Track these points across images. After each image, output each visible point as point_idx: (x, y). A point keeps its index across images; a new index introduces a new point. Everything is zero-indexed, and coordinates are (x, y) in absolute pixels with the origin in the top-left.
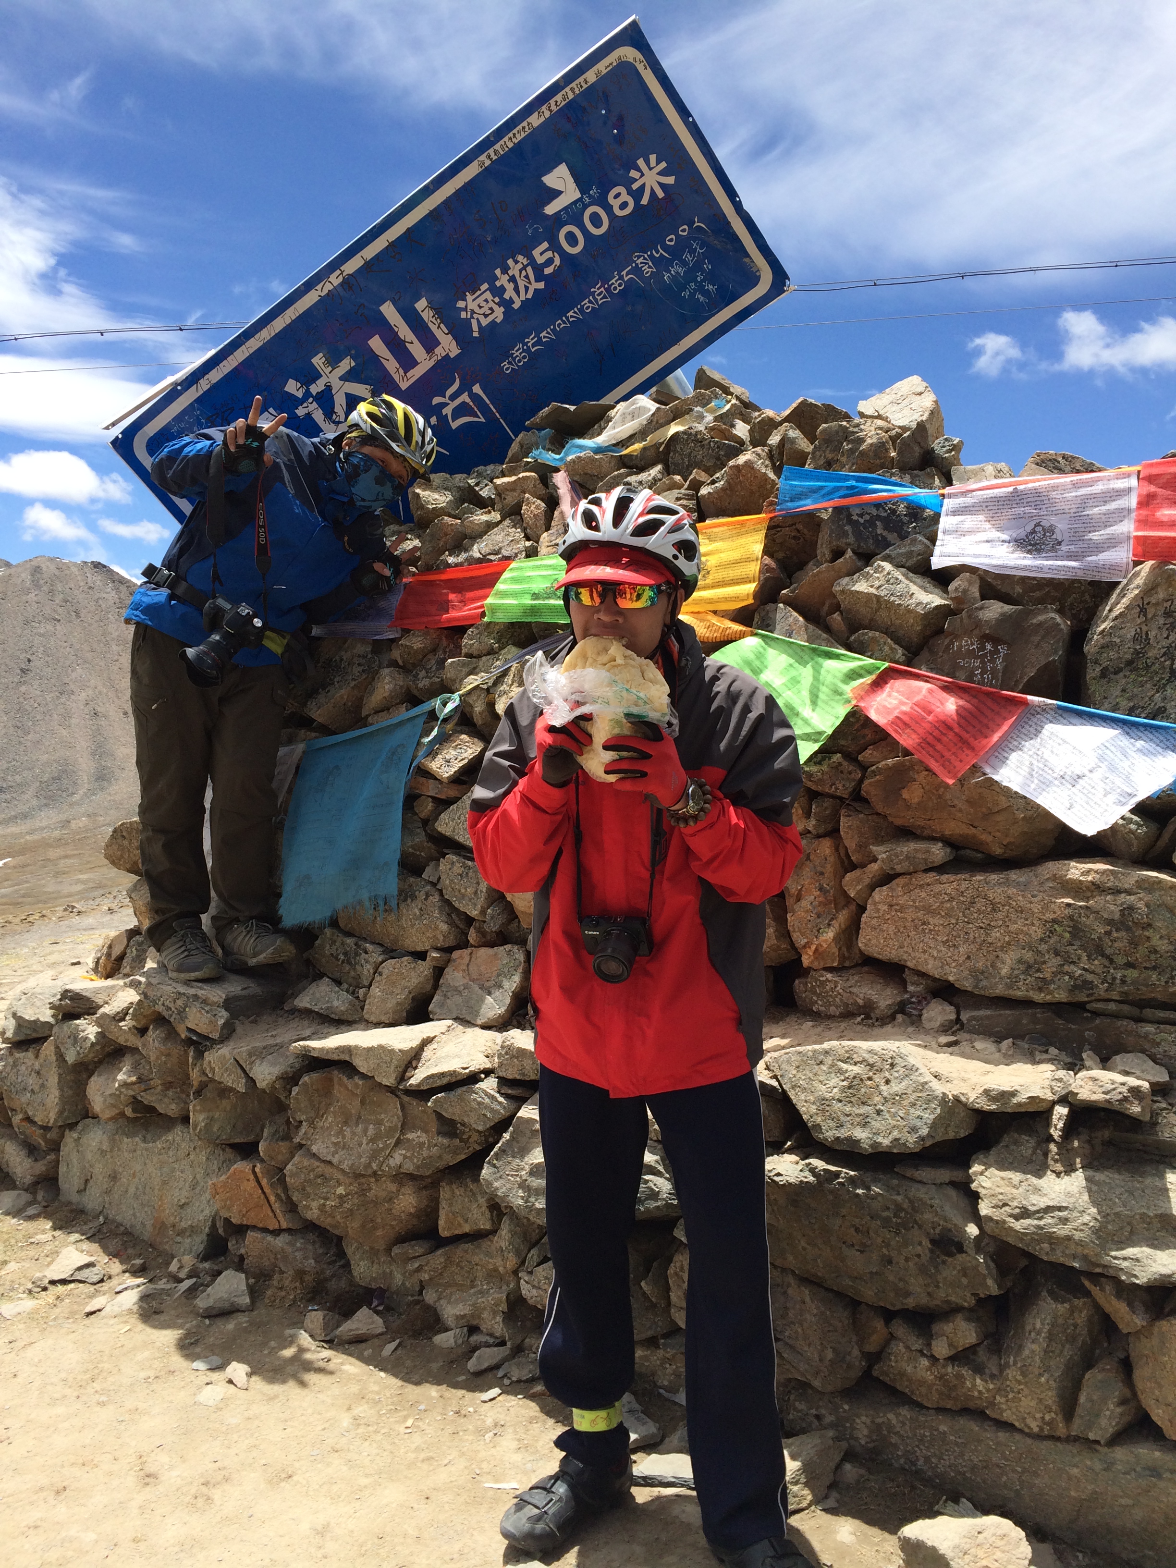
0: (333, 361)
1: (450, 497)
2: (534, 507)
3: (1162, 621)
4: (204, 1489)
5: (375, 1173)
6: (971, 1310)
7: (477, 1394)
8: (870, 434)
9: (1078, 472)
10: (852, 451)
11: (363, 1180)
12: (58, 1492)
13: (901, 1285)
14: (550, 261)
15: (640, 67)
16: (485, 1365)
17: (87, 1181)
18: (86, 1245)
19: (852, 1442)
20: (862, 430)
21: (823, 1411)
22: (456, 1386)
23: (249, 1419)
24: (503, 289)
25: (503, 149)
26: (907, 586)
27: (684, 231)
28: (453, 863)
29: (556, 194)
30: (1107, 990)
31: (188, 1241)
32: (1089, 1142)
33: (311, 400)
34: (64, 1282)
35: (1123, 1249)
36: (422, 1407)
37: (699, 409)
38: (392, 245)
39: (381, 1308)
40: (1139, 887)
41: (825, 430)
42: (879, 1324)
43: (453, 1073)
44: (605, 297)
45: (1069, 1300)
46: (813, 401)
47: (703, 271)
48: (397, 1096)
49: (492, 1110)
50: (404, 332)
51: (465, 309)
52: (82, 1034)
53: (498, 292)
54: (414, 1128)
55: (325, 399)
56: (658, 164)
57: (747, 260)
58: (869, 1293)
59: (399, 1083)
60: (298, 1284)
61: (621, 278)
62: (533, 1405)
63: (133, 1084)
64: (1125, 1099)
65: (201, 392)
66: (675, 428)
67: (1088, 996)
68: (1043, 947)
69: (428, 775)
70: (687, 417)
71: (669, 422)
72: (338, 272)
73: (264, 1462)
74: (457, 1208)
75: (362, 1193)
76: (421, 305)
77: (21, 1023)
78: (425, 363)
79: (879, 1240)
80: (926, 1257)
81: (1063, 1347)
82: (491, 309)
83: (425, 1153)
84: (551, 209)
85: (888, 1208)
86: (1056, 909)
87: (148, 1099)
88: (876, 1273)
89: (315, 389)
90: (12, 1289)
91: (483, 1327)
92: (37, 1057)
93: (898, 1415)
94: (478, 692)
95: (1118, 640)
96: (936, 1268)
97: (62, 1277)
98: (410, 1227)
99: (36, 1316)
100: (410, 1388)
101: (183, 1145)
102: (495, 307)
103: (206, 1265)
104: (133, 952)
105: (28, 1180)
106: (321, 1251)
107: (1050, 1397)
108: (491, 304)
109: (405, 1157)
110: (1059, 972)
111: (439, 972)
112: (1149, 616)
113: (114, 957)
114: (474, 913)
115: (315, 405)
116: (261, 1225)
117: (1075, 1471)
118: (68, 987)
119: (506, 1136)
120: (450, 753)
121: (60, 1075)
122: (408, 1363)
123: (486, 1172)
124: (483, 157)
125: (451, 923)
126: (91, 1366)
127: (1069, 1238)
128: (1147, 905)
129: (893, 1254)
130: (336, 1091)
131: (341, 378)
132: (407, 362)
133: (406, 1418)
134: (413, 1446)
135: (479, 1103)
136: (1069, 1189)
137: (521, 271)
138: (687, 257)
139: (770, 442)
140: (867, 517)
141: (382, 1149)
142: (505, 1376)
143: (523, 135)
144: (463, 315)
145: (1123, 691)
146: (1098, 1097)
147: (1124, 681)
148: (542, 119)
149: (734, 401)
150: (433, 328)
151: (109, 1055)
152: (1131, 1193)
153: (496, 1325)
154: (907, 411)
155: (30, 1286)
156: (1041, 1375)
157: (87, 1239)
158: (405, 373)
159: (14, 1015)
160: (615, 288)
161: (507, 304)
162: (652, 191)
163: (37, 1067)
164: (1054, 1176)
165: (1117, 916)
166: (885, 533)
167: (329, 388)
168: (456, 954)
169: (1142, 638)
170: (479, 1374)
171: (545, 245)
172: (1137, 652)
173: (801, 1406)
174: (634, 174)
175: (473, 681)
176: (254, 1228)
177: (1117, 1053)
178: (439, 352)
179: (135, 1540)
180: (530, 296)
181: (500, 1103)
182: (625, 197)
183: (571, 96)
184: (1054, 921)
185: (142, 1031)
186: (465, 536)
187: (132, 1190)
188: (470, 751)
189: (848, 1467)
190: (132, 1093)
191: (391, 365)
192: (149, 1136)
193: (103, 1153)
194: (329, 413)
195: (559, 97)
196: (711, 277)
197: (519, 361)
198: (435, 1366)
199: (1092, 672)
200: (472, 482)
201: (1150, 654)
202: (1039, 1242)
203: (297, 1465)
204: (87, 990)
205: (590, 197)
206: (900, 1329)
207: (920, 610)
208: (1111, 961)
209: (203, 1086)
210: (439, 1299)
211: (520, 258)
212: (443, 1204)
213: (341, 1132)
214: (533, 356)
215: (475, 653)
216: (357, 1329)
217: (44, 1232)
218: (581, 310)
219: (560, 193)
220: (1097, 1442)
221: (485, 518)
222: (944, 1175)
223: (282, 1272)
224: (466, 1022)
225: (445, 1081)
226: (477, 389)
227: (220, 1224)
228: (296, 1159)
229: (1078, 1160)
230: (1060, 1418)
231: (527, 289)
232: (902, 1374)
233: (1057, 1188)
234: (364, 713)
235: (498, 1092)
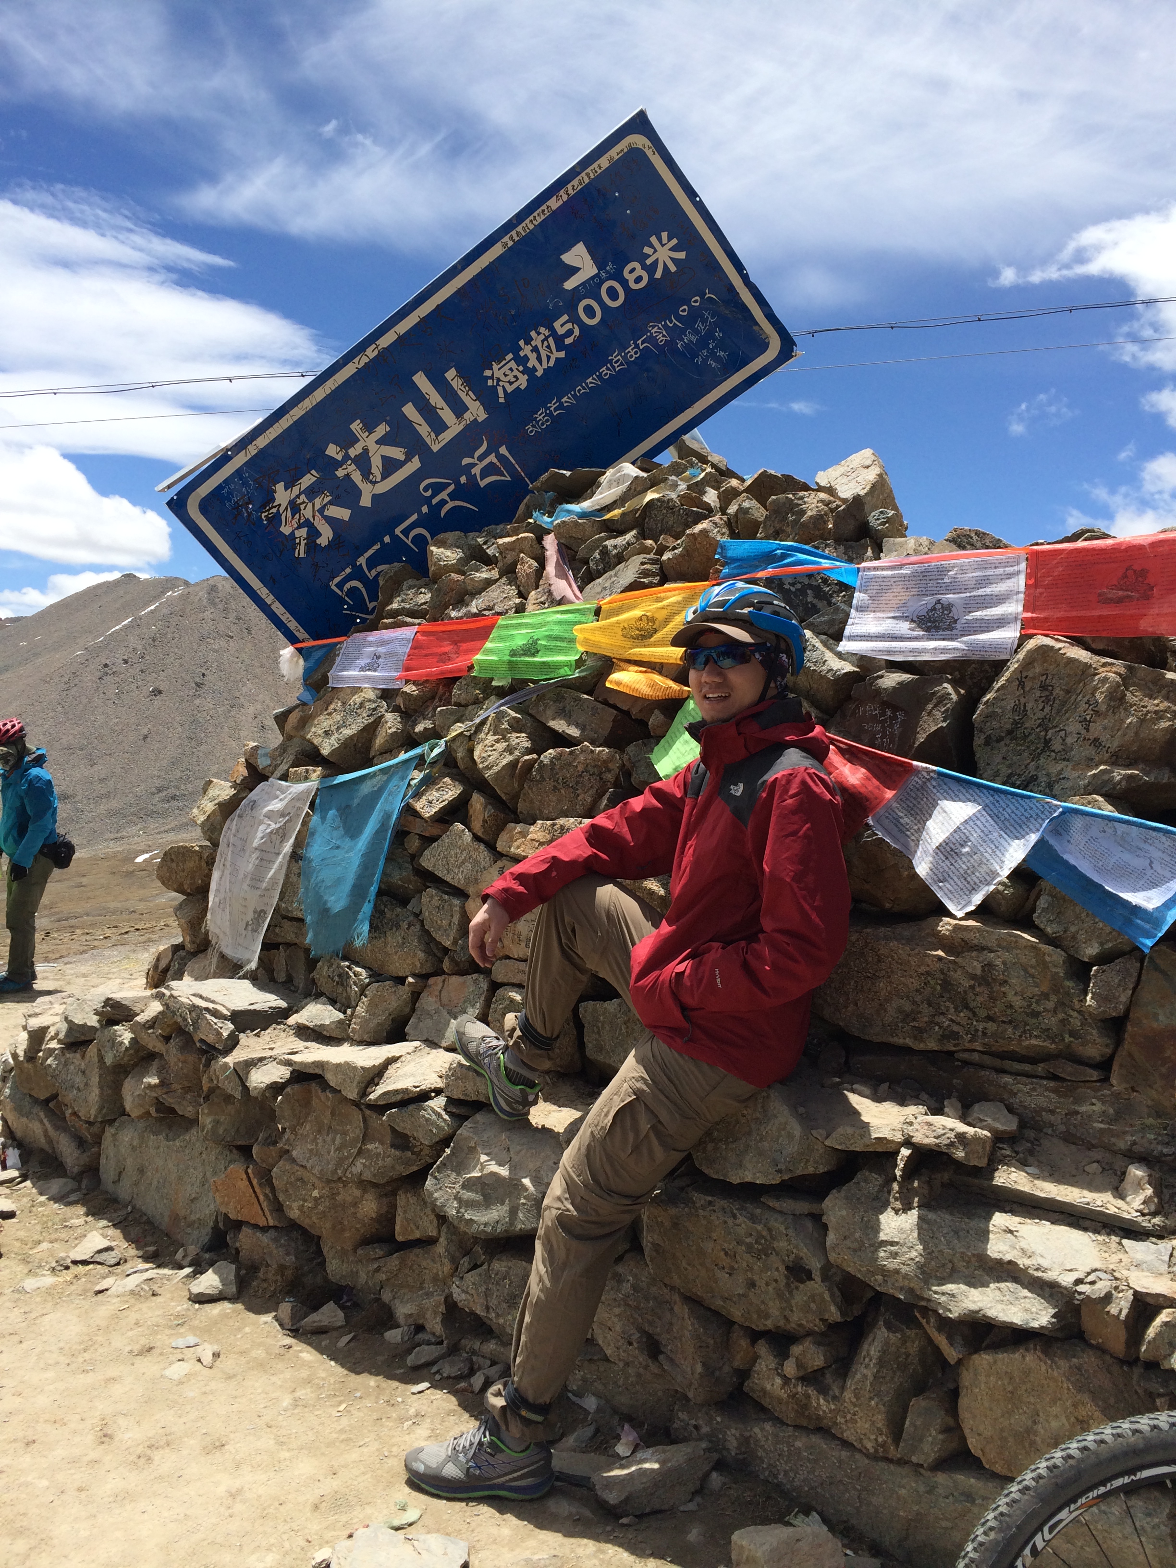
0: (369, 428)
1: (461, 555)
2: (528, 565)
3: (1038, 694)
4: (149, 1452)
5: (340, 1178)
6: (822, 1334)
7: (409, 1386)
8: (812, 504)
9: (987, 547)
10: (796, 522)
11: (333, 1185)
12: (27, 1444)
13: (762, 1307)
14: (570, 333)
15: (649, 153)
16: (423, 1361)
17: (120, 1173)
18: (111, 1232)
19: (725, 1453)
20: (805, 503)
21: (701, 1422)
22: (390, 1377)
23: (205, 1393)
24: (526, 359)
25: (524, 231)
26: (823, 654)
27: (696, 301)
28: (432, 897)
29: (575, 270)
30: (970, 1041)
31: (196, 1232)
32: (928, 1182)
33: (349, 462)
34: (84, 1263)
35: (943, 1285)
36: (358, 1394)
37: (673, 478)
38: (423, 321)
39: (349, 1304)
40: (999, 946)
41: (774, 501)
42: (744, 1343)
43: (405, 1091)
44: (622, 364)
45: (902, 1330)
46: (773, 472)
47: (714, 339)
48: (361, 1110)
49: (438, 1127)
50: (435, 399)
51: (492, 378)
52: (119, 1039)
53: (522, 361)
54: (373, 1140)
55: (363, 462)
56: (669, 240)
57: (756, 328)
58: (736, 1313)
59: (361, 1097)
60: (279, 1277)
61: (637, 346)
62: (453, 1399)
63: (156, 1086)
64: (952, 1144)
65: (249, 457)
66: (651, 496)
67: (955, 1046)
68: (918, 998)
69: (416, 814)
70: (662, 485)
71: (645, 491)
72: (374, 346)
73: (204, 1431)
74: (410, 1215)
75: (333, 1196)
76: (451, 374)
77: (72, 1027)
78: (454, 427)
79: (745, 1265)
80: (783, 1282)
81: (894, 1373)
82: (515, 377)
83: (380, 1163)
84: (570, 284)
85: (751, 1235)
86: (930, 963)
87: (169, 1101)
88: (743, 1295)
89: (353, 452)
90: (39, 1267)
91: (427, 1326)
92: (83, 1057)
93: (762, 1429)
94: (461, 739)
95: (999, 711)
96: (790, 1293)
97: (84, 1258)
98: (374, 1230)
99: (52, 1291)
100: (353, 1376)
101: (198, 1144)
102: (520, 375)
103: (207, 1256)
104: (176, 966)
105: (76, 1170)
106: (302, 1248)
107: (880, 1420)
108: (516, 373)
109: (364, 1165)
110: (932, 1022)
111: (416, 996)
112: (1027, 689)
113: (160, 968)
114: (448, 943)
115: (353, 467)
116: (252, 1222)
117: (903, 1492)
118: (110, 996)
119: (448, 1151)
120: (433, 795)
121: (100, 1076)
122: (358, 1354)
123: (429, 1183)
124: (506, 239)
125: (428, 952)
126: (87, 1338)
127: (897, 1272)
128: (1004, 963)
129: (756, 1278)
130: (315, 1102)
131: (377, 442)
132: (439, 427)
133: (341, 1403)
134: (339, 1428)
135: (427, 1120)
136: (903, 1226)
137: (543, 341)
138: (699, 326)
139: (729, 511)
140: (799, 586)
141: (347, 1158)
142: (438, 1372)
143: (543, 217)
144: (490, 383)
145: (1004, 758)
146: (930, 1141)
147: (1005, 749)
148: (560, 203)
149: (709, 470)
150: (462, 395)
151: (143, 1059)
152: (956, 1233)
153: (435, 1325)
154: (853, 484)
155: (54, 1264)
156: (871, 1399)
157: (114, 1225)
158: (437, 437)
159: (66, 1018)
160: (631, 356)
161: (530, 372)
162: (665, 265)
163: (83, 1066)
164: (892, 1213)
165: (979, 972)
166: (815, 601)
167: (366, 451)
168: (432, 981)
169: (1020, 710)
170: (416, 1368)
171: (565, 317)
172: (1015, 723)
173: (683, 1415)
174: (647, 250)
175: (458, 728)
176: (247, 1223)
177: (979, 1101)
178: (469, 417)
179: (80, 1490)
180: (551, 364)
181: (445, 1120)
182: (640, 271)
183: (587, 180)
184: (928, 973)
185: (167, 1039)
186: (467, 593)
187: (155, 1183)
188: (451, 793)
189: (714, 1475)
190: (154, 1094)
191: (424, 429)
192: (171, 1135)
193: (134, 1148)
194: (366, 473)
195: (575, 182)
196: (721, 345)
197: (543, 424)
198: (380, 1358)
199: (979, 740)
200: (480, 540)
201: (1027, 725)
202: (873, 1274)
203: (232, 1436)
204: (126, 999)
205: (607, 272)
206: (762, 1348)
207: (829, 676)
208: (974, 1014)
209: (212, 1091)
210: (394, 1298)
211: (542, 330)
212: (399, 1211)
213: (315, 1140)
214: (555, 420)
215: (463, 702)
216: (320, 1321)
217: (78, 1217)
218: (600, 377)
219: (578, 269)
220: (922, 1466)
221: (484, 575)
222: (802, 1207)
223: (268, 1265)
224: (432, 1043)
225: (399, 1097)
226: (503, 450)
227: (220, 1219)
228: (281, 1163)
229: (916, 1199)
230: (890, 1441)
231: (549, 358)
232: (764, 1391)
233: (893, 1224)
234: (372, 754)
235: (445, 1110)
